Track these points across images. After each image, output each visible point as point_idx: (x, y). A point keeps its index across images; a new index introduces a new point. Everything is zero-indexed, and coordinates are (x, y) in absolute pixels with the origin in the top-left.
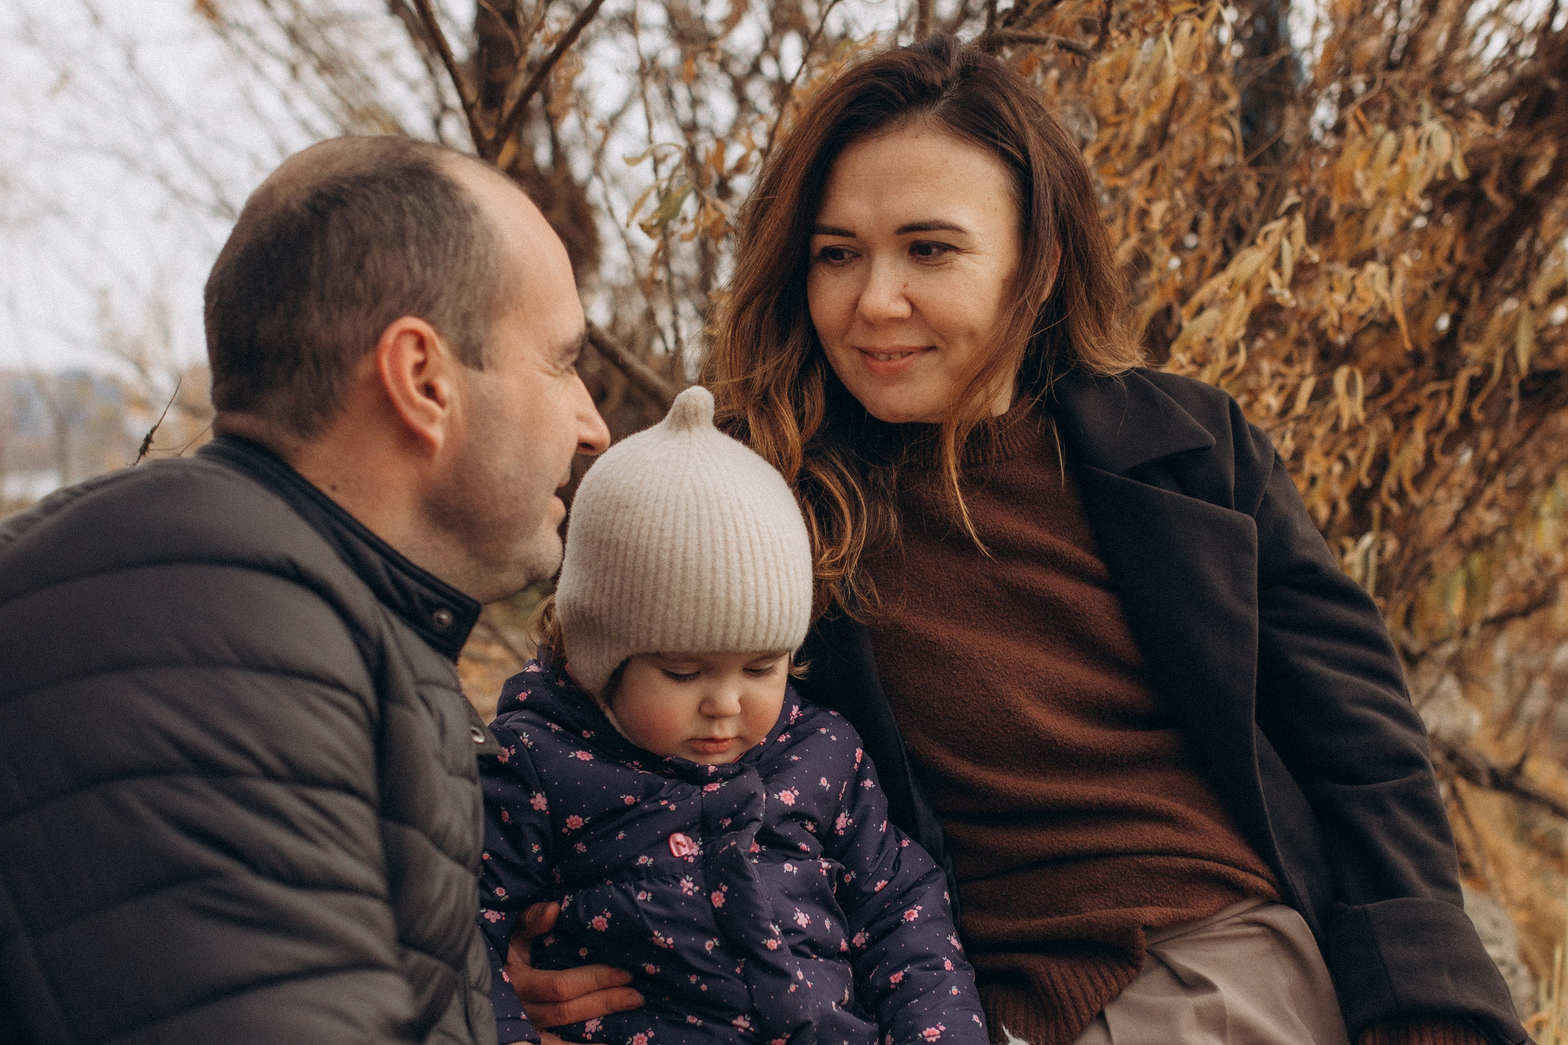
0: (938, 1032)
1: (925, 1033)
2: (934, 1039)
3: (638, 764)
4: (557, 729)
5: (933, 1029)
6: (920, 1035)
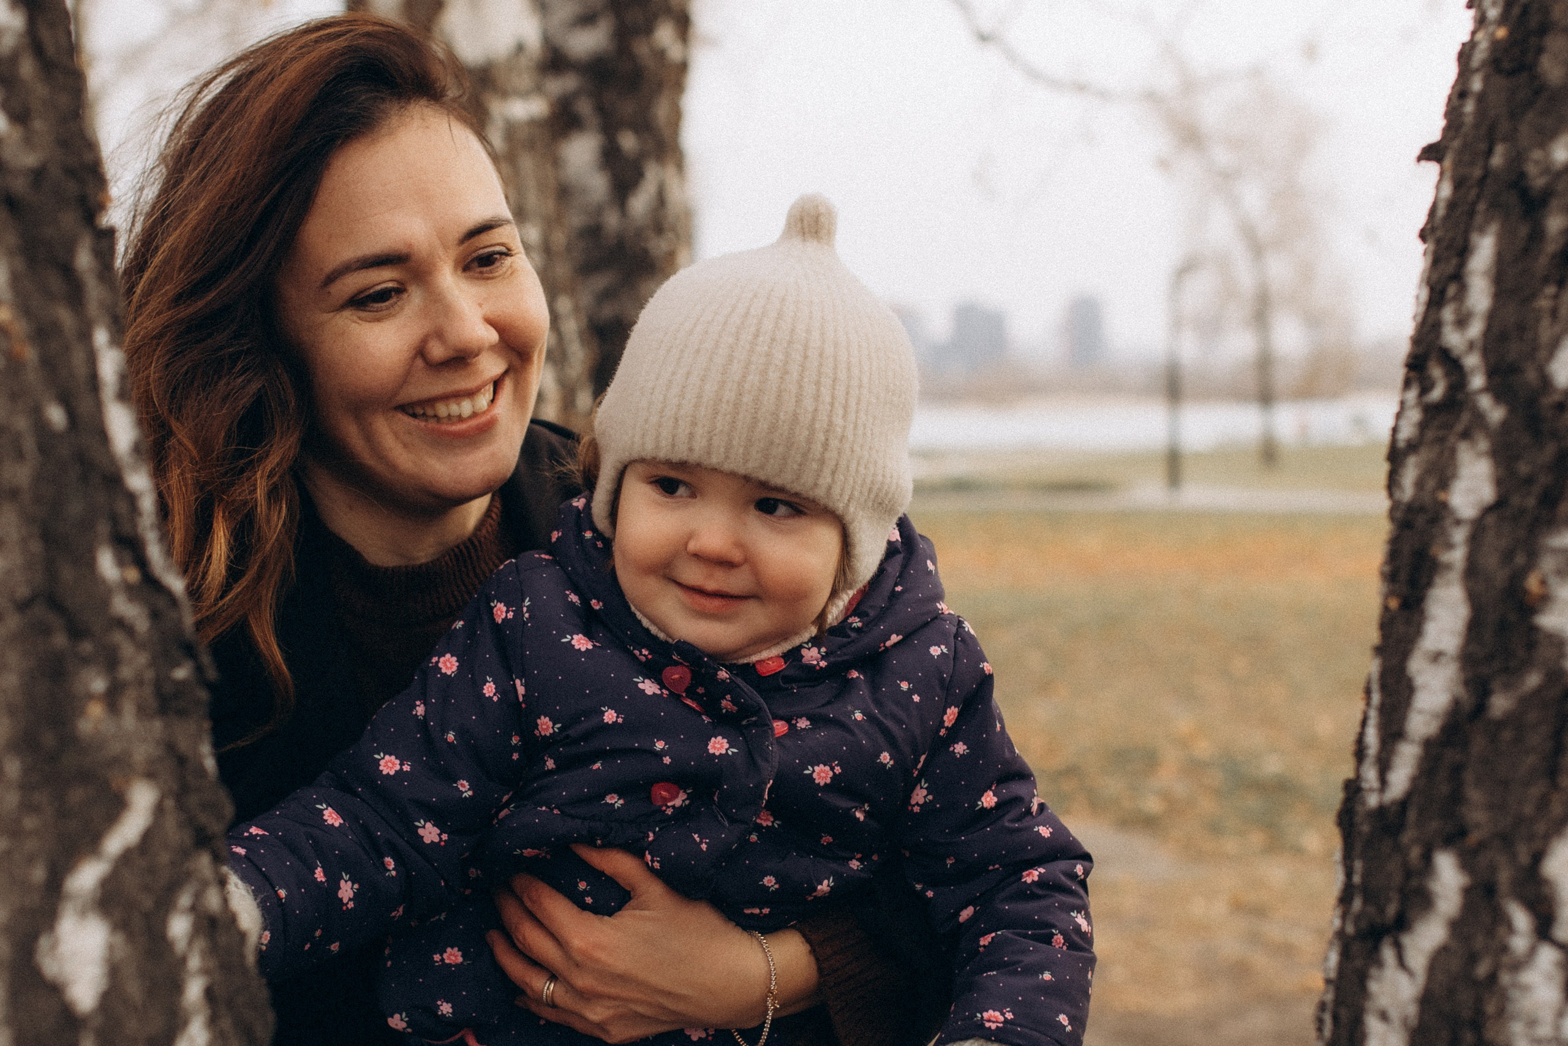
0: (1002, 1019)
1: (986, 1015)
2: (993, 1026)
3: (647, 653)
4: (574, 601)
5: (997, 1014)
6: (979, 1015)
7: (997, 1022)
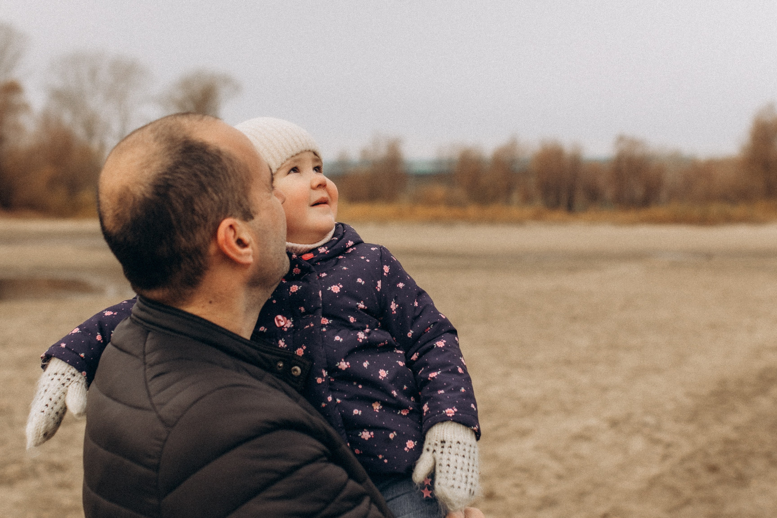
1: (447, 411)
5: (451, 410)
6: (444, 412)
7: (452, 413)
